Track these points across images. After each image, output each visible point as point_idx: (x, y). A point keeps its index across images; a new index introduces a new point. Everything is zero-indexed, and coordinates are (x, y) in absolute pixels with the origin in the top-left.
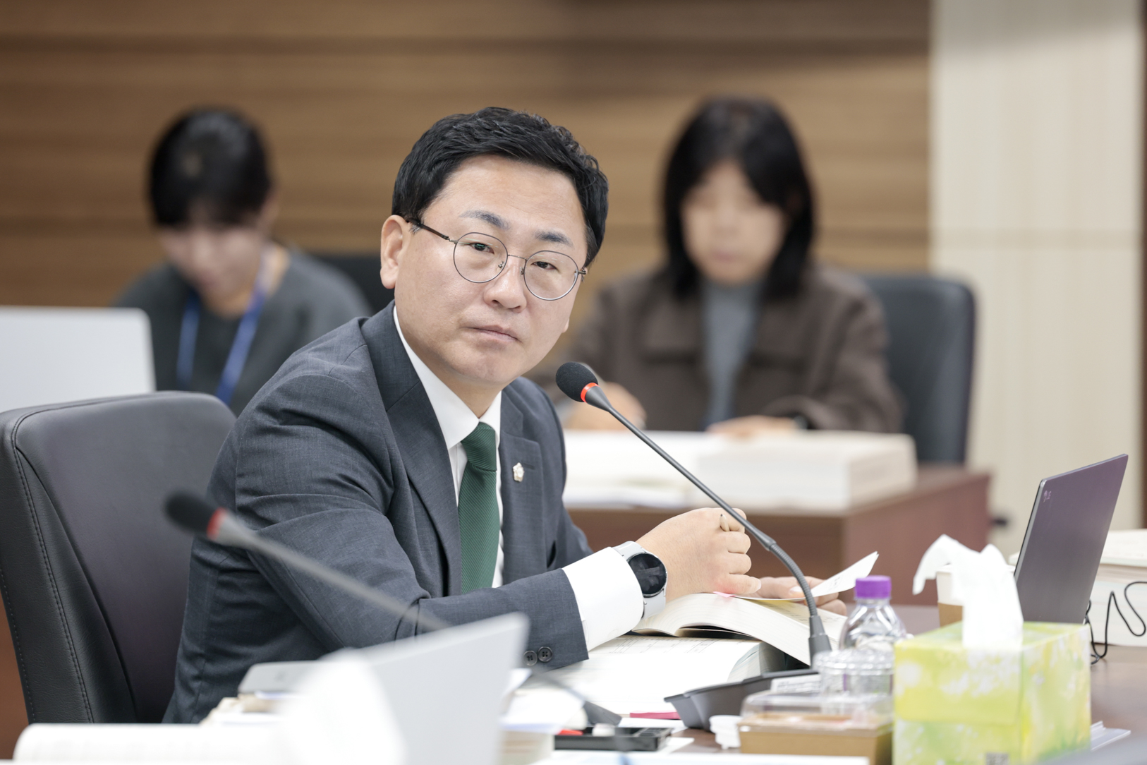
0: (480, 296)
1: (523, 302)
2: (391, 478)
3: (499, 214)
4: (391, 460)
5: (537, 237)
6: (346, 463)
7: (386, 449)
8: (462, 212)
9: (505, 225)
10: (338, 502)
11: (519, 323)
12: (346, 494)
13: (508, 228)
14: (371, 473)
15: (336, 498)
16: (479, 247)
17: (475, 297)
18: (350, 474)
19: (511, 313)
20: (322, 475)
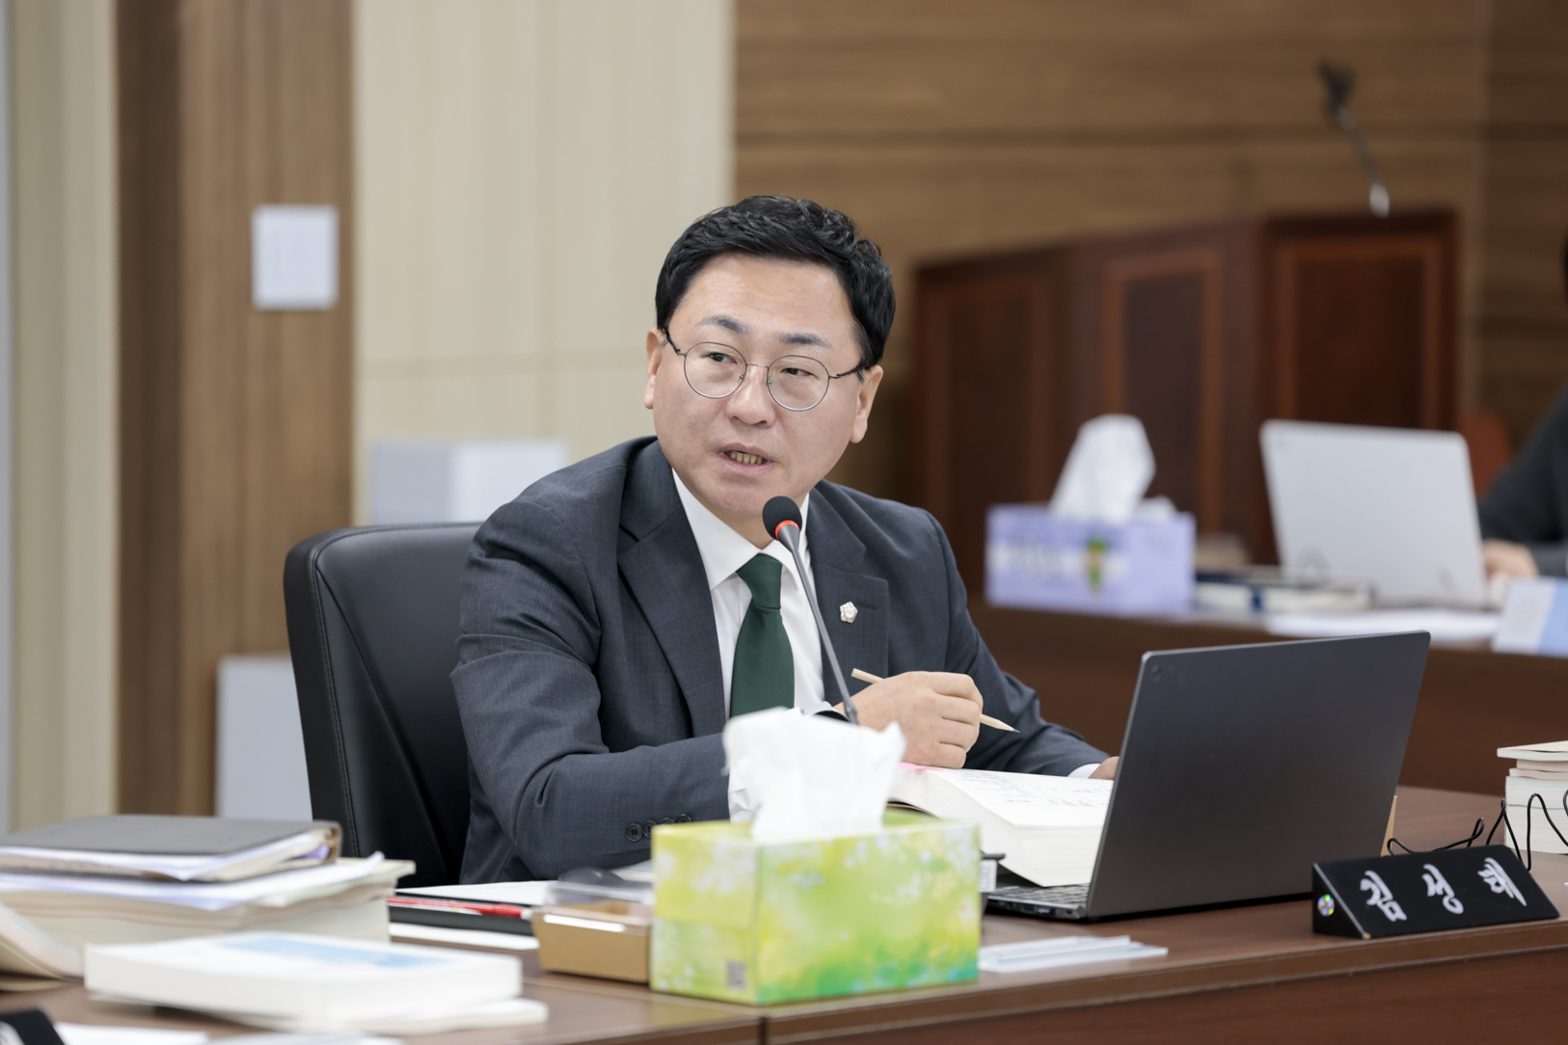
0: (722, 413)
1: (770, 416)
2: (596, 619)
3: (736, 318)
4: (595, 599)
5: (781, 341)
6: (537, 602)
7: (588, 586)
8: (700, 320)
9: (744, 329)
10: (517, 644)
11: (767, 441)
12: (528, 636)
13: (747, 333)
14: (569, 613)
15: (514, 640)
16: (717, 357)
17: (717, 413)
18: (537, 614)
19: (755, 430)
20: (504, 614)
